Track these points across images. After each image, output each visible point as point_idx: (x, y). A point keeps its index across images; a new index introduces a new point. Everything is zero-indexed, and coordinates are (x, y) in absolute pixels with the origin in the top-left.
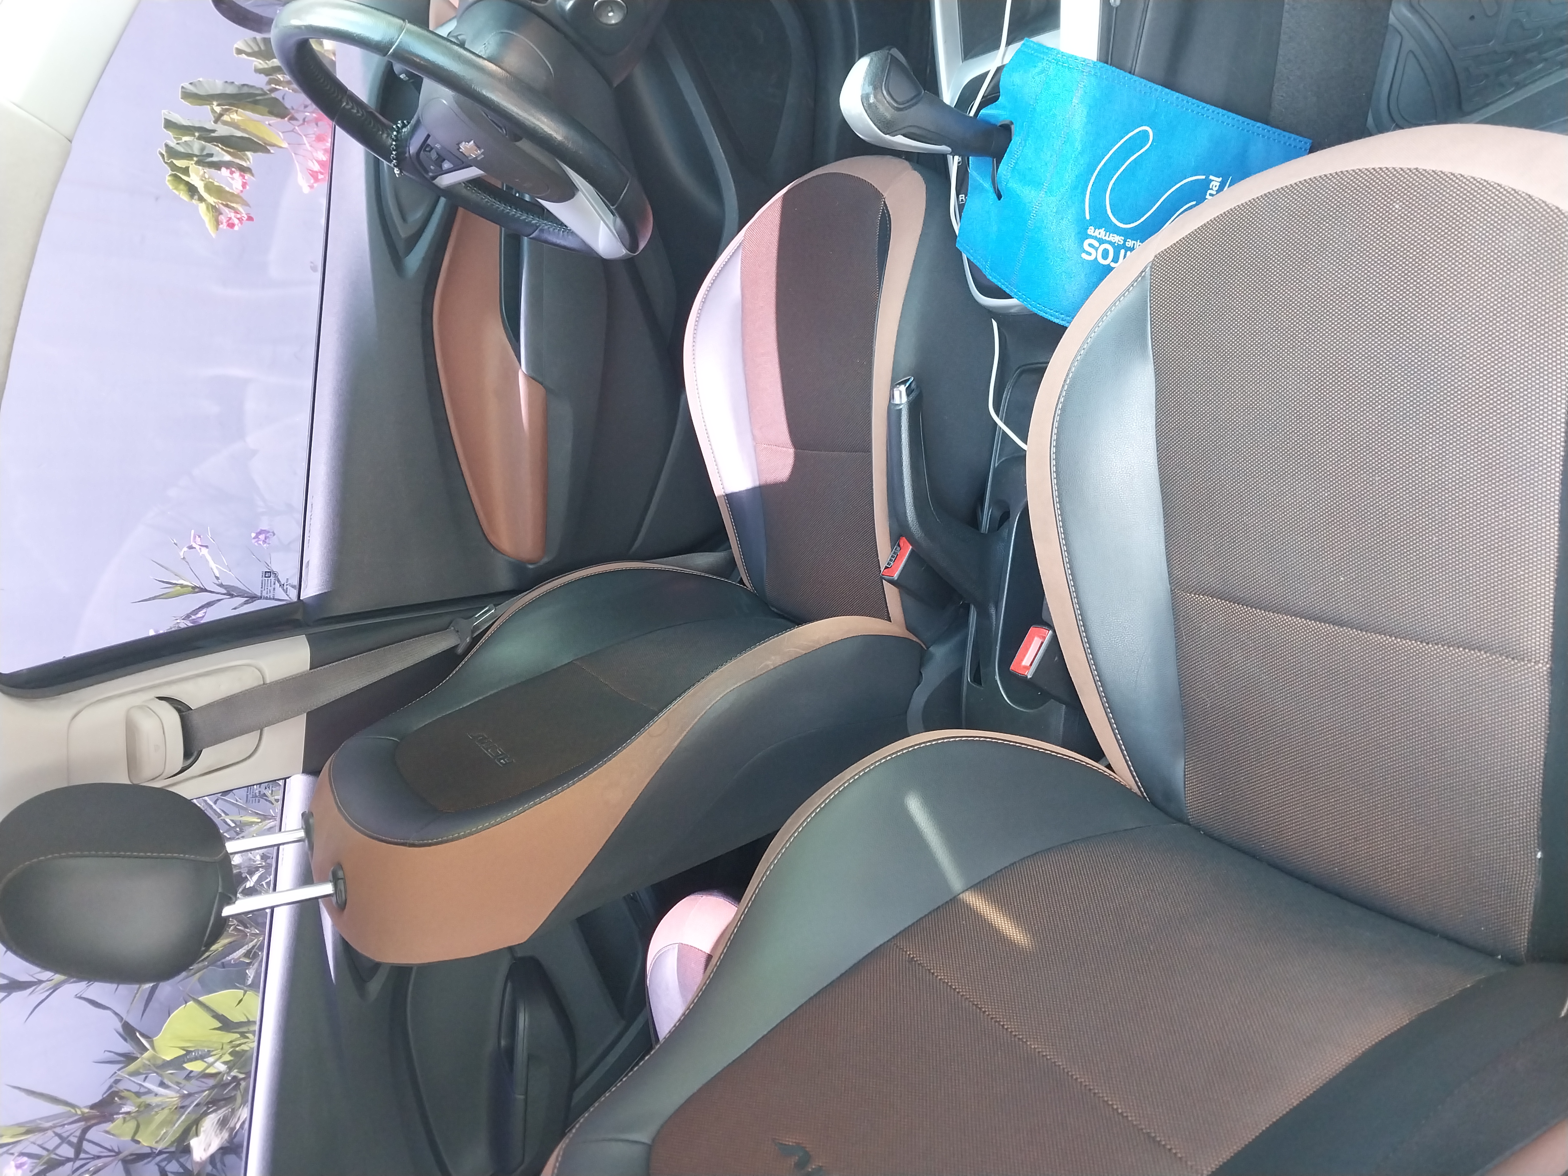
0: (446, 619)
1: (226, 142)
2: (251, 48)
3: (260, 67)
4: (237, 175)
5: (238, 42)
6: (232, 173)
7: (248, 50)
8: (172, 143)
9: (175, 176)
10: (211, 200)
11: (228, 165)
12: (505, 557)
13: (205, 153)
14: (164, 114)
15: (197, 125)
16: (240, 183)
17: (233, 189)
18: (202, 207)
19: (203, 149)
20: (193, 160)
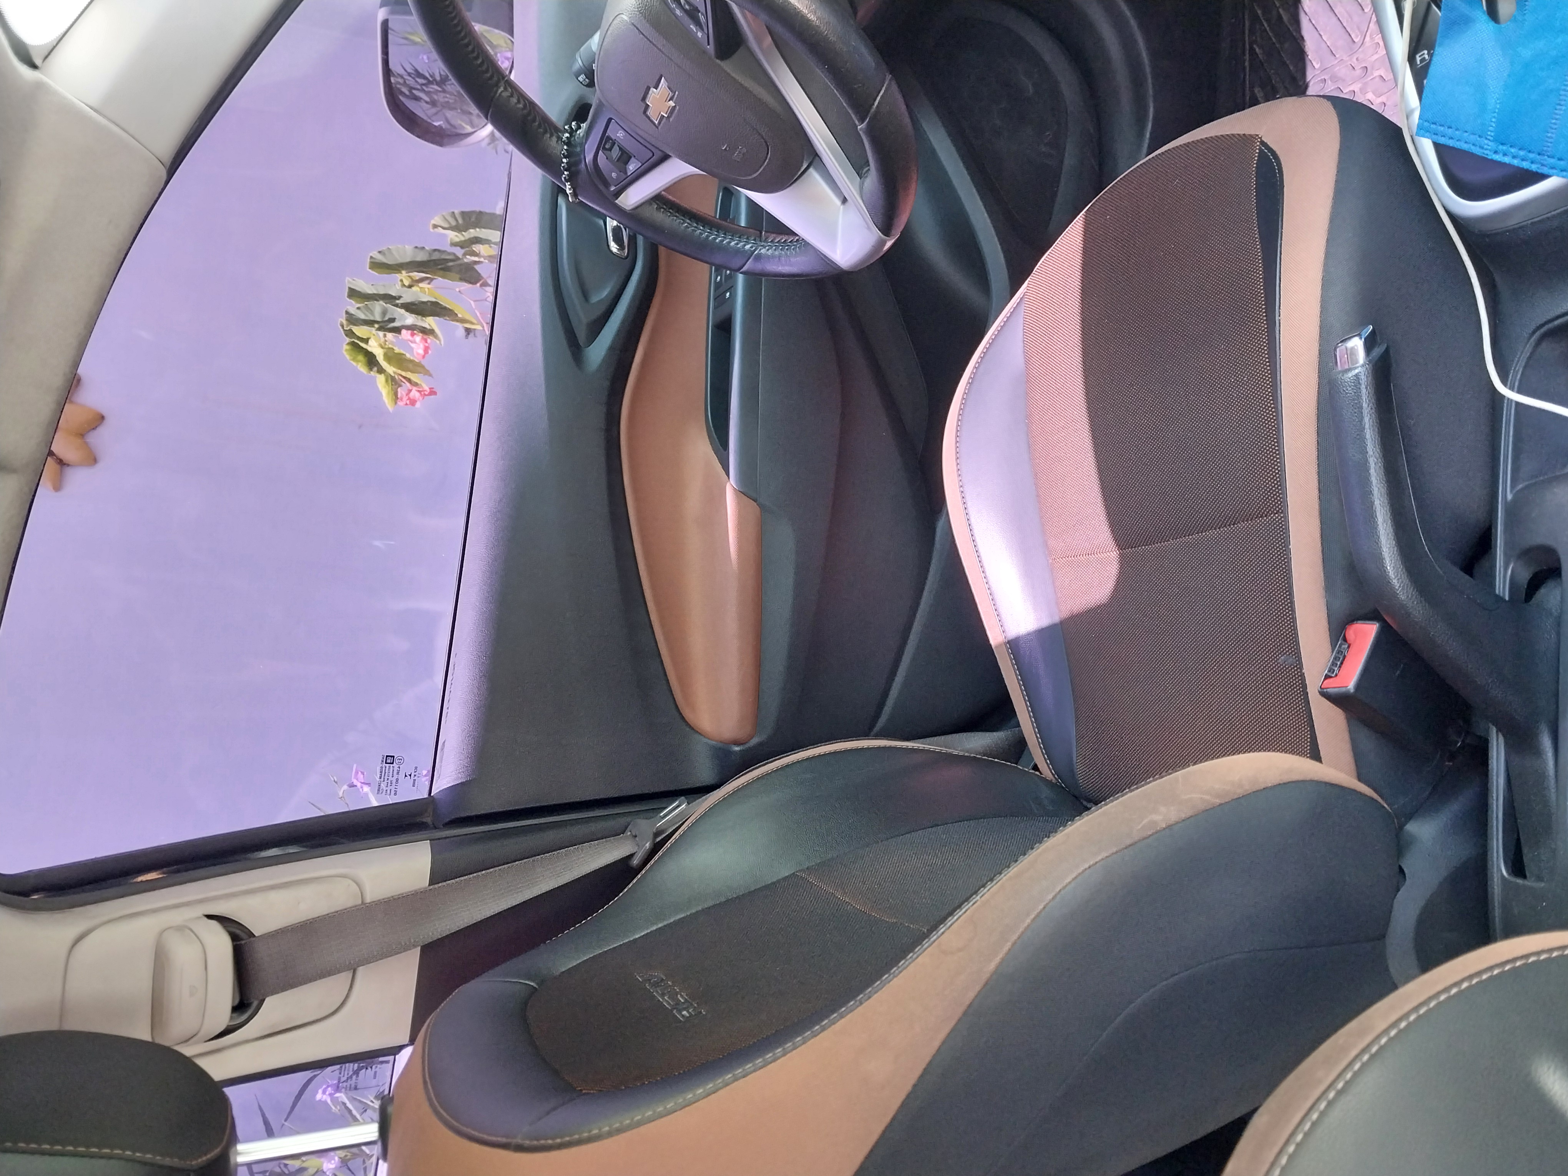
0: (622, 821)
1: (412, 308)
2: (449, 223)
3: (457, 240)
4: (418, 338)
5: (436, 218)
6: (413, 335)
7: (446, 226)
8: (353, 310)
9: (353, 344)
10: (390, 369)
11: (411, 328)
12: (706, 740)
13: (386, 319)
14: (349, 282)
15: (382, 292)
16: (422, 346)
17: (413, 355)
18: (381, 379)
19: (384, 312)
20: (374, 327)
